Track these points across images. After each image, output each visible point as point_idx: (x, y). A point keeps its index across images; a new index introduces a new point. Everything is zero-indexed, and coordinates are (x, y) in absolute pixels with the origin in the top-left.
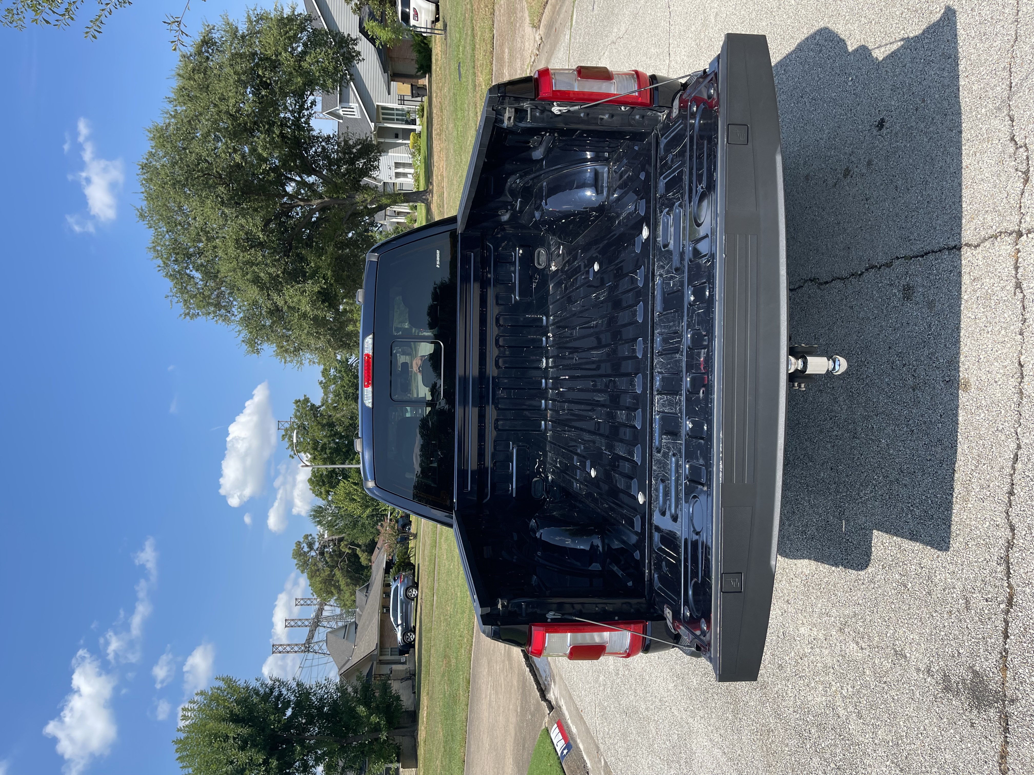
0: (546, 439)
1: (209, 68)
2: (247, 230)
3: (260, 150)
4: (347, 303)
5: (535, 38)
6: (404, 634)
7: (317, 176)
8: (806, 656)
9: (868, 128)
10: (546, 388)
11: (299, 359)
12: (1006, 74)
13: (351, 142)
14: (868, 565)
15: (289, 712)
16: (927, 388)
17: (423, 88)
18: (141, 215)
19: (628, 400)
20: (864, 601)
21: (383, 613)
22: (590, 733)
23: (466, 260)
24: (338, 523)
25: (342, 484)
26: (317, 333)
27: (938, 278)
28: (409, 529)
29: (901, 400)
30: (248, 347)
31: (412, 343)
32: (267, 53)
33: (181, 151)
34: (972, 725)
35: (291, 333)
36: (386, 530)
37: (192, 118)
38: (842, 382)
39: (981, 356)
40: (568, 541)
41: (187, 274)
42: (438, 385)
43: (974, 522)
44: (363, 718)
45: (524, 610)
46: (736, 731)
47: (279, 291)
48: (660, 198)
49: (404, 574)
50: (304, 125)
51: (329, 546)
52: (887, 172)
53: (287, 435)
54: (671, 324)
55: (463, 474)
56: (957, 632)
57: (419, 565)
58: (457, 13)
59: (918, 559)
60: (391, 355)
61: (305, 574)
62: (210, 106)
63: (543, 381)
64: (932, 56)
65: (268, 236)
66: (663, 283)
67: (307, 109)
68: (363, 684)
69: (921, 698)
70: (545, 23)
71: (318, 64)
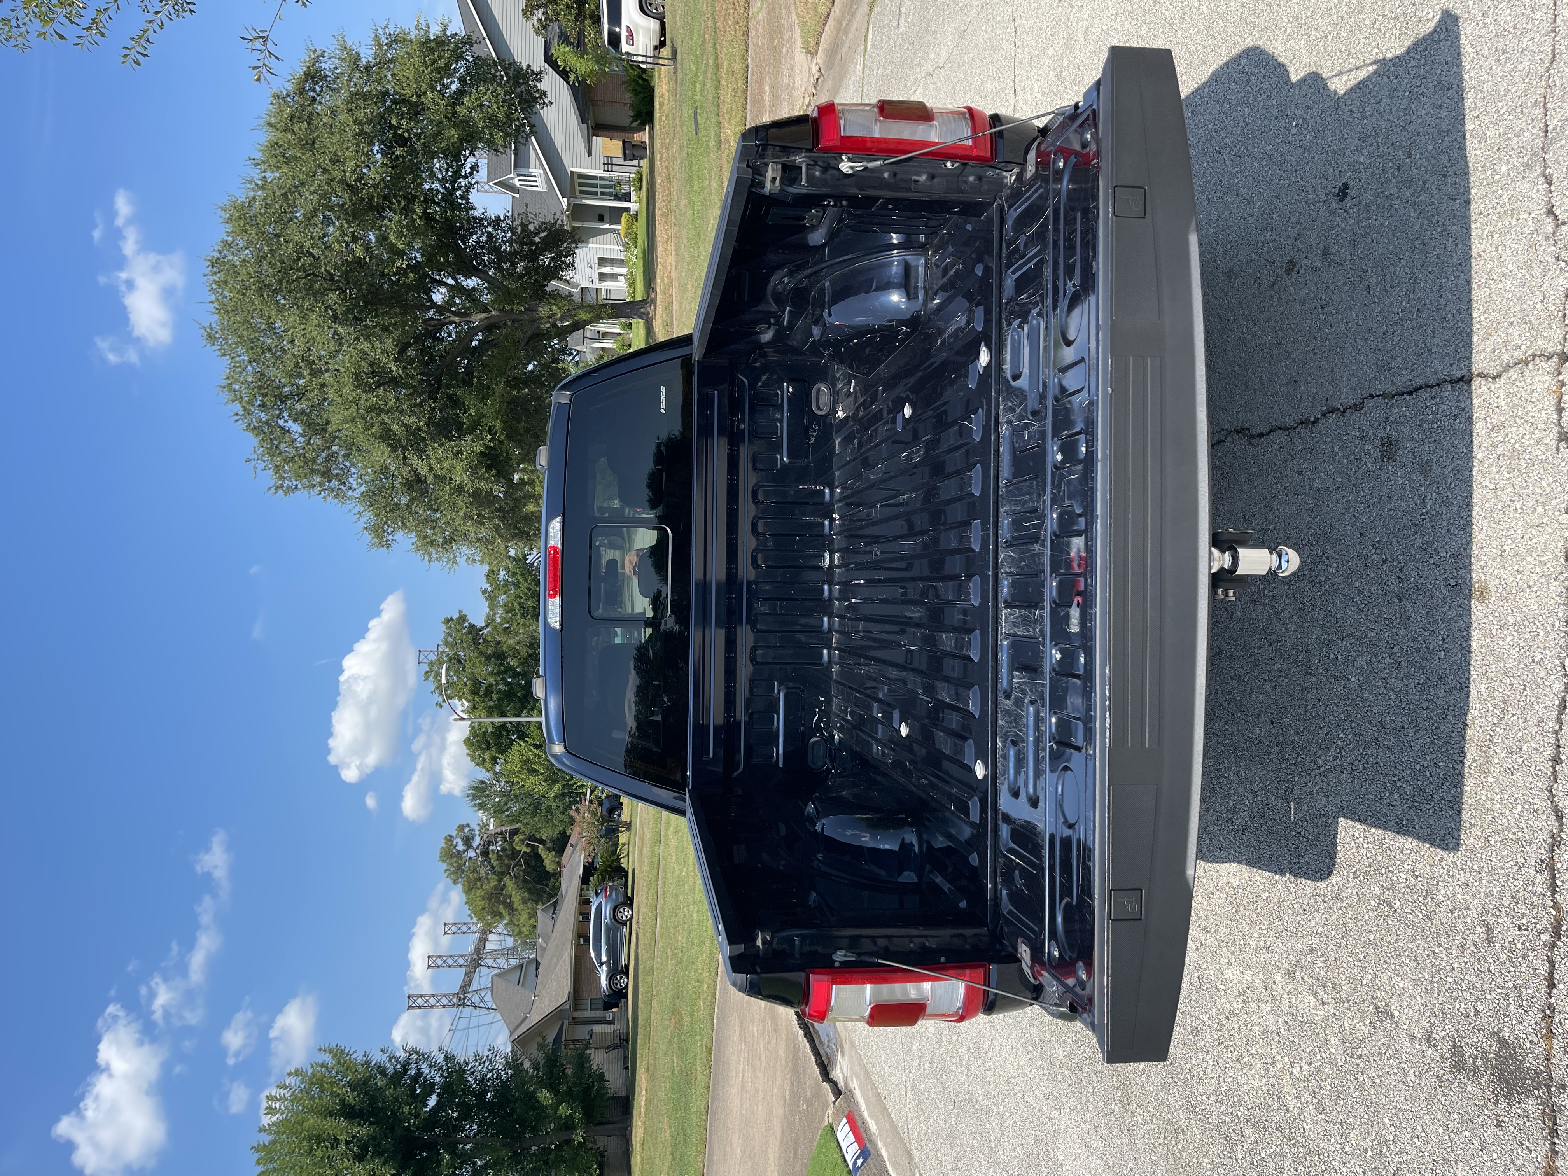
0: (831, 678)
1: (315, 114)
2: (372, 360)
3: (392, 239)
4: (525, 470)
5: (810, 69)
6: (611, 978)
7: (480, 278)
8: (1235, 1015)
9: (1323, 197)
10: (830, 599)
11: (452, 556)
12: (1538, 112)
13: (531, 227)
14: (1332, 872)
15: (432, 1101)
16: (1420, 597)
17: (642, 146)
18: (209, 336)
19: (955, 617)
20: (1326, 928)
21: (578, 945)
22: (898, 1133)
23: (706, 403)
24: (510, 807)
25: (516, 747)
26: (479, 515)
27: (1435, 426)
28: (619, 815)
29: (1380, 616)
30: (373, 538)
31: (625, 529)
32: (405, 92)
33: (271, 239)
34: (1499, 1125)
35: (438, 515)
36: (584, 817)
37: (290, 189)
38: (1287, 587)
39: (1506, 547)
40: (865, 837)
41: (280, 427)
42: (664, 595)
43: (1498, 806)
44: (547, 1108)
45: (797, 950)
46: (1125, 1132)
47: (422, 453)
48: (1007, 303)
49: (610, 884)
50: (460, 200)
51: (497, 842)
52: (1354, 265)
53: (432, 672)
54: (1026, 497)
55: (701, 731)
56: (1473, 979)
57: (634, 870)
58: (692, 32)
59: (1410, 863)
60: (591, 548)
61: (460, 886)
62: (316, 171)
63: (826, 587)
64: (1423, 87)
65: (405, 368)
66: (1013, 434)
67: (466, 177)
68: (547, 1055)
69: (1417, 1081)
70: (826, 46)
71: (481, 109)
